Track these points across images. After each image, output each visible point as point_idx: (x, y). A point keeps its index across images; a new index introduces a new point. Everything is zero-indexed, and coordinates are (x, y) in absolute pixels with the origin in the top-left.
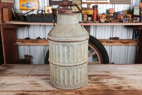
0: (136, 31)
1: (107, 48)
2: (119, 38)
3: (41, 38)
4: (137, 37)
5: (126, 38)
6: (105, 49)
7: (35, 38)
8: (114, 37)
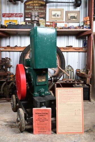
0: (85, 41)
1: (65, 54)
2: (72, 46)
3: (18, 46)
4: (85, 45)
5: (77, 46)
6: (63, 55)
7: (14, 46)
8: (69, 45)
